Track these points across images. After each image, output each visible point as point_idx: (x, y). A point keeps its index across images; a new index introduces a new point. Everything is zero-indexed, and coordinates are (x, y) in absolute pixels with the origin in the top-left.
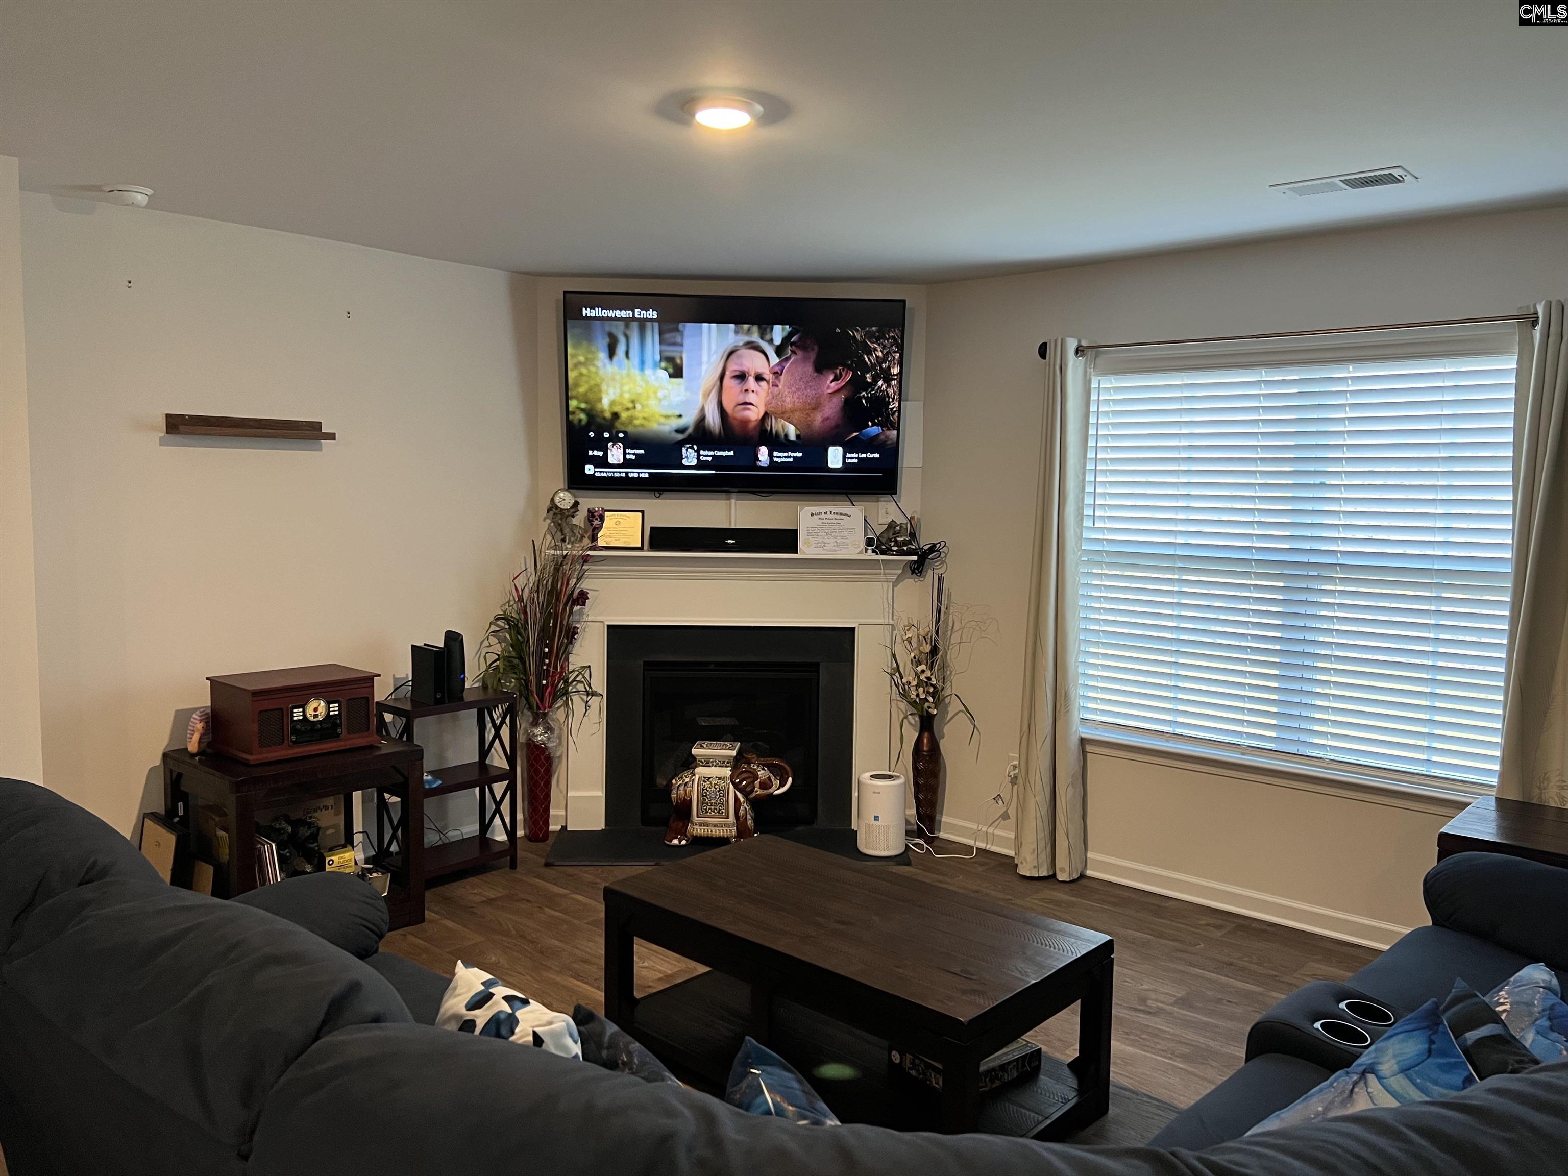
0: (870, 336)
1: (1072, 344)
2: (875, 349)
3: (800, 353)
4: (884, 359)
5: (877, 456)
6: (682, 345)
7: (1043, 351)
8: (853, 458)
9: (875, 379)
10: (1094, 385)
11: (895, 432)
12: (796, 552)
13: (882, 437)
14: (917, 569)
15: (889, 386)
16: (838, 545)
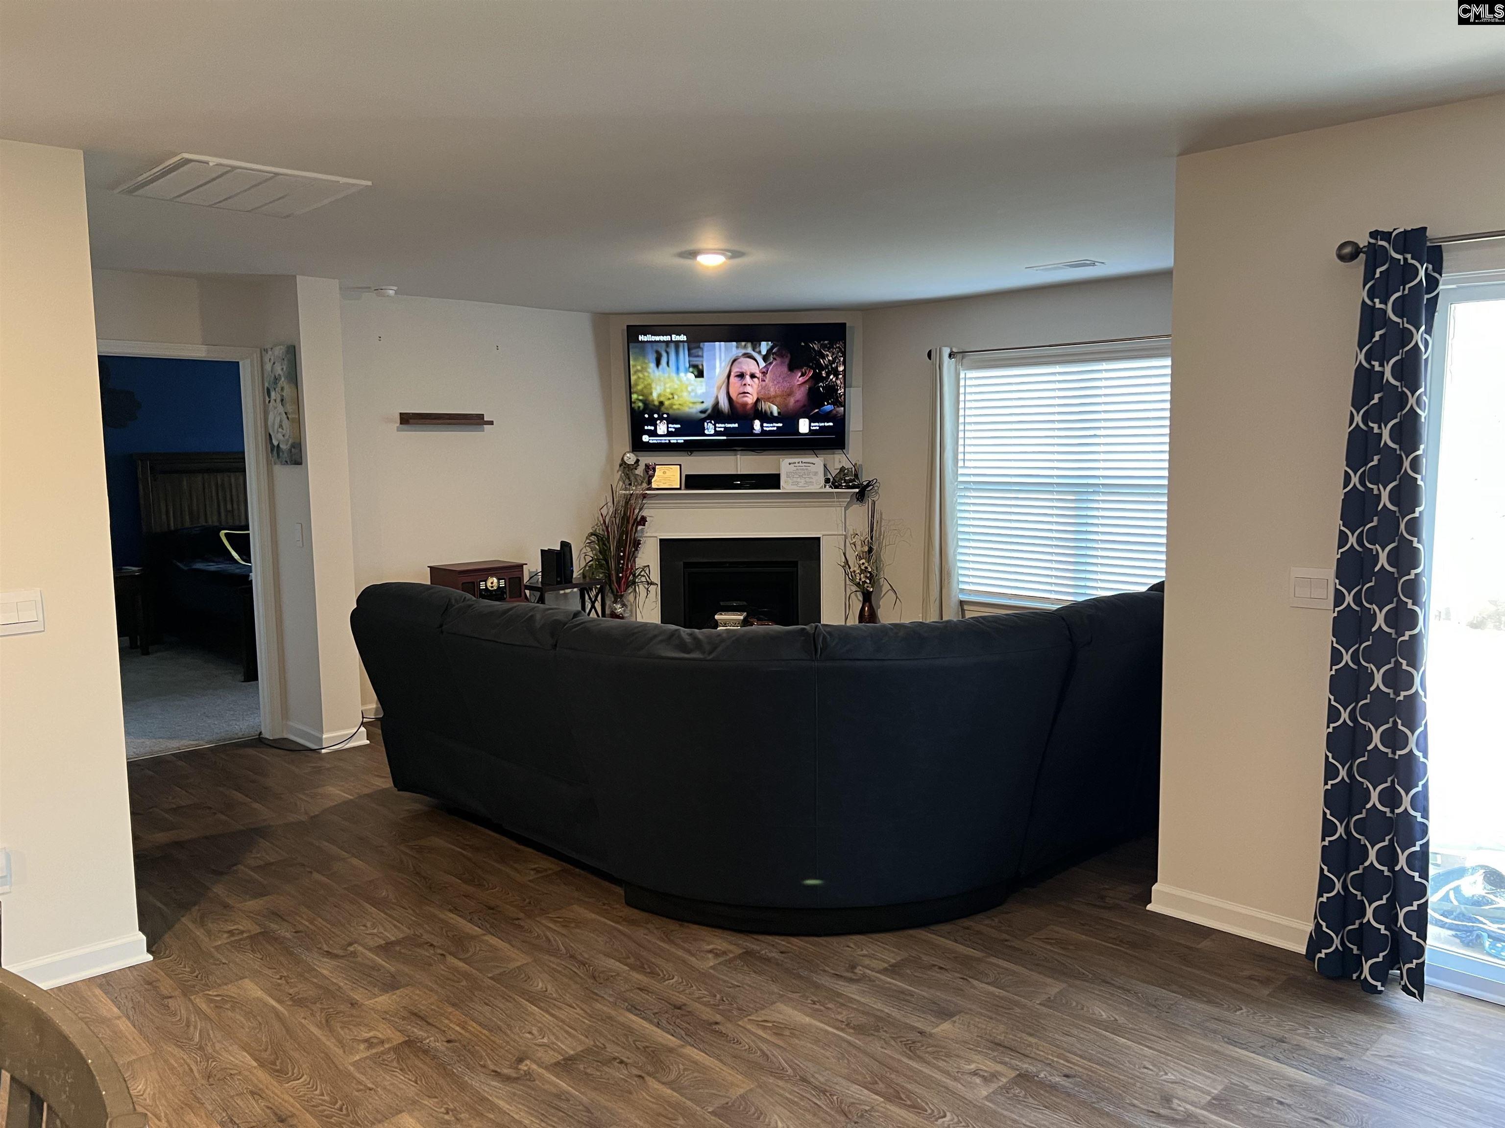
0: (824, 347)
1: (946, 351)
2: (827, 355)
3: (779, 360)
4: (833, 361)
5: (831, 424)
6: (702, 357)
7: (929, 355)
8: (816, 426)
9: (828, 375)
10: (962, 375)
11: (842, 408)
12: (779, 488)
13: (834, 412)
14: (861, 497)
15: (837, 379)
16: (806, 483)
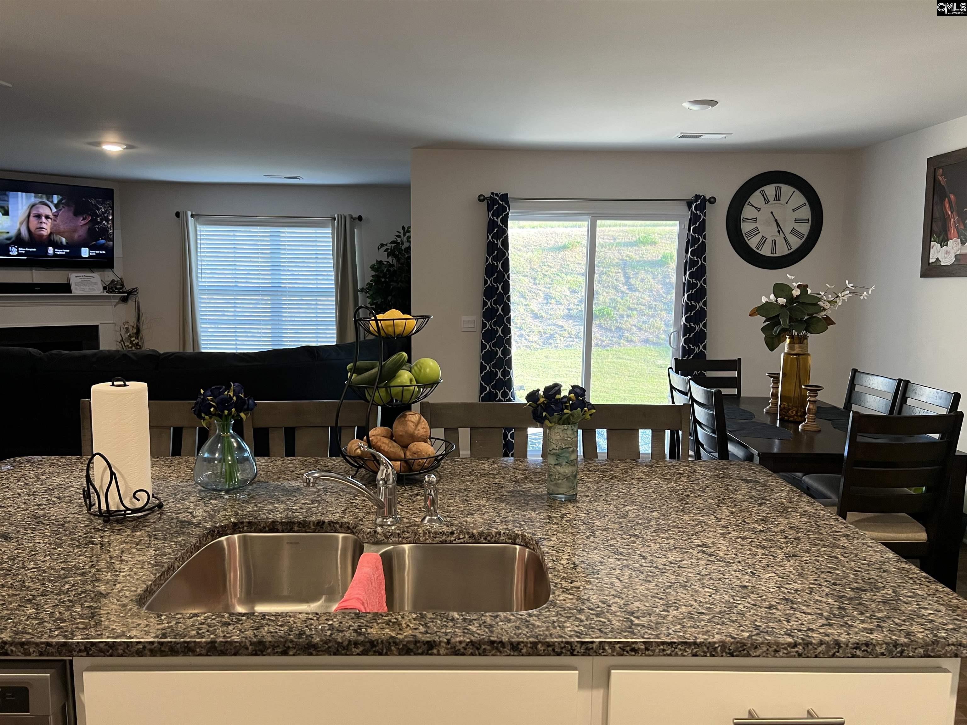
0: (98, 202)
1: (189, 213)
2: (101, 208)
3: (66, 208)
4: (105, 213)
6: (8, 201)
7: (178, 215)
8: (93, 253)
9: (102, 220)
10: (198, 229)
11: (112, 243)
12: (71, 293)
13: (106, 244)
14: (124, 300)
15: (108, 223)
16: (90, 289)
